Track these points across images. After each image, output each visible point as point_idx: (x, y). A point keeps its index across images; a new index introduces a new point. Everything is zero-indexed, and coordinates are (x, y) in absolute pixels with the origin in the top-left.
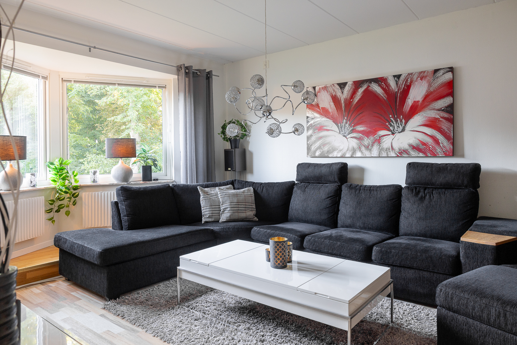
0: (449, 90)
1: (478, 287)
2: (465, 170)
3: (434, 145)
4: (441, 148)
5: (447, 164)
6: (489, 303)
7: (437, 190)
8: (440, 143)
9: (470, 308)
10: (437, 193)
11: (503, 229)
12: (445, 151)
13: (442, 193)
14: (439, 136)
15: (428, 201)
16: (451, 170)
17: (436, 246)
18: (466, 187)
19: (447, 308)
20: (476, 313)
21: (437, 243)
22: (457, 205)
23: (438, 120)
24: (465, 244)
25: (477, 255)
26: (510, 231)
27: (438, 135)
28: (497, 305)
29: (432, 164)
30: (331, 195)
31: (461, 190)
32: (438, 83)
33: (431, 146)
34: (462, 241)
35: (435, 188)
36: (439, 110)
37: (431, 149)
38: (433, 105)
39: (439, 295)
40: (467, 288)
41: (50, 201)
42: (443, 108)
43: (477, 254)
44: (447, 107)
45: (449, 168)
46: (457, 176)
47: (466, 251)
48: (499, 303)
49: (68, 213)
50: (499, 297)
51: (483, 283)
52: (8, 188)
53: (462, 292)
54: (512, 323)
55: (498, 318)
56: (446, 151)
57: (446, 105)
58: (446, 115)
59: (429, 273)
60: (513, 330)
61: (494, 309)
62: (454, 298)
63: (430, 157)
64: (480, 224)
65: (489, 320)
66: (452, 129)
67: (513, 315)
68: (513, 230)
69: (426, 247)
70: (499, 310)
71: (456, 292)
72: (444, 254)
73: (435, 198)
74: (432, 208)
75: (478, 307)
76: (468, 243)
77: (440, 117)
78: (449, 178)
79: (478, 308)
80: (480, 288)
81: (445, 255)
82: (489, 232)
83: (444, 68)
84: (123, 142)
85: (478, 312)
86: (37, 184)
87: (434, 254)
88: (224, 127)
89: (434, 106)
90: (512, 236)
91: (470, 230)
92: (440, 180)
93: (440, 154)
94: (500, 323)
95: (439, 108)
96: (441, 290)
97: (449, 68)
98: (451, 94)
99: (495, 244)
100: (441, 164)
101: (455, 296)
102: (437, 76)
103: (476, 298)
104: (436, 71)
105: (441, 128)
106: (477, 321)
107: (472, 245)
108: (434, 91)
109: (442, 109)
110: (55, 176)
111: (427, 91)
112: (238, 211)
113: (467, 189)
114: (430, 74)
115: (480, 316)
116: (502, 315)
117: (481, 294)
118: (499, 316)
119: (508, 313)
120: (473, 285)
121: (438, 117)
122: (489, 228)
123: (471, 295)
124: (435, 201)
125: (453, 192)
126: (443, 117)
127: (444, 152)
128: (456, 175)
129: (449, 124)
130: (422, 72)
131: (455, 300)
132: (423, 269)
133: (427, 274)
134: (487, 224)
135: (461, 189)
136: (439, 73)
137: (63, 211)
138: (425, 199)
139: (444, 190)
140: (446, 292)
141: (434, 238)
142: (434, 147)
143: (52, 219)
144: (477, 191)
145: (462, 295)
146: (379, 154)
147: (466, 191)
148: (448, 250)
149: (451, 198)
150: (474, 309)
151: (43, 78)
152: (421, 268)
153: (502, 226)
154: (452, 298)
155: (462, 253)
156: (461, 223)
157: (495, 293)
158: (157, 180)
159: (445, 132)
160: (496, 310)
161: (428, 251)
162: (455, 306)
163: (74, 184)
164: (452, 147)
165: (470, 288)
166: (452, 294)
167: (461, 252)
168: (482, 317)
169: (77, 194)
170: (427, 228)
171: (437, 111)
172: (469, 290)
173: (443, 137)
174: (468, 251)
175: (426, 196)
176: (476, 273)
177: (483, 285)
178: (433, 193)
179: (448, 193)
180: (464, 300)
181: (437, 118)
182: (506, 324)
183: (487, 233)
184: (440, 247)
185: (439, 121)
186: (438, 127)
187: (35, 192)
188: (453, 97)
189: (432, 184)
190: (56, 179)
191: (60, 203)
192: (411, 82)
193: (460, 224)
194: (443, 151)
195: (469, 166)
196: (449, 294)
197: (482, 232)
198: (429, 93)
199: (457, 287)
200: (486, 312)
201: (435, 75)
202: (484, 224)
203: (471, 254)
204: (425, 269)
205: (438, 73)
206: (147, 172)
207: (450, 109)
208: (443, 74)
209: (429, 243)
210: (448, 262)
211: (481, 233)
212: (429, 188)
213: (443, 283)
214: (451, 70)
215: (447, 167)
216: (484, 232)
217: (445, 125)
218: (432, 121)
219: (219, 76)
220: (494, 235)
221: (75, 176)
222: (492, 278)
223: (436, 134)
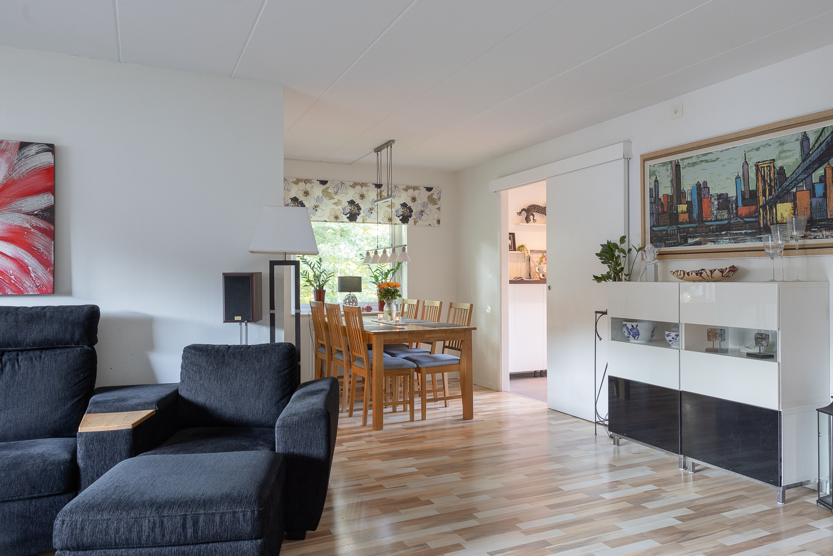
0: (48, 182)
1: (121, 497)
2: (76, 317)
3: (18, 275)
4: (33, 279)
5: (44, 308)
6: (140, 514)
7: (27, 353)
8: (31, 271)
9: (111, 532)
10: (26, 359)
11: (136, 401)
12: (40, 286)
13: (36, 359)
14: (29, 259)
15: (9, 374)
16: (52, 317)
17: (32, 452)
18: (78, 343)
19: (73, 548)
20: (121, 537)
21: (30, 446)
22: (63, 376)
23: (27, 232)
24: (86, 436)
25: (104, 450)
26: (146, 403)
27: (27, 257)
28: (151, 513)
29: (17, 309)
31: (68, 350)
32: (28, 167)
33: (13, 277)
34: (80, 433)
35: (22, 351)
36: (29, 214)
37: (13, 282)
38: (18, 203)
39: (60, 531)
40: (105, 504)
42: (36, 211)
43: (105, 448)
44: (44, 210)
45: (48, 314)
46: (62, 328)
47: (87, 448)
48: (154, 509)
50: (151, 501)
51: (127, 489)
53: (99, 513)
54: (170, 531)
55: (152, 531)
56: (42, 285)
57: (43, 206)
58: (42, 224)
59: (22, 502)
60: (171, 541)
61: (147, 520)
62: (86, 527)
63: (11, 295)
64: (101, 399)
65: (140, 539)
66: (52, 248)
67: (172, 519)
68: (150, 400)
69: (15, 458)
70: (154, 519)
71: (88, 517)
72: (49, 463)
73: (22, 369)
74: (17, 386)
75: (124, 526)
76: (91, 433)
77: (31, 226)
78: (49, 331)
79: (124, 528)
80: (124, 497)
81: (52, 463)
82: (117, 410)
83: (38, 144)
85: (124, 534)
87: (33, 467)
89: (20, 205)
90: (148, 409)
91: (89, 413)
92: (33, 335)
93: (30, 291)
94: (155, 537)
95: (29, 210)
96: (63, 522)
97: (47, 145)
98: (51, 190)
99: (131, 426)
100: (33, 307)
101: (87, 524)
102: (25, 155)
103: (121, 514)
104: (23, 145)
105: (34, 246)
106: (121, 548)
107: (97, 435)
108: (20, 180)
109: (35, 213)
111: (6, 178)
113: (79, 347)
114: (11, 148)
115: (127, 539)
116: (158, 525)
117: (128, 505)
118: (153, 529)
119: (165, 519)
120: (114, 497)
121: (28, 225)
122: (118, 404)
123: (114, 512)
124: (24, 373)
125: (55, 354)
126: (37, 227)
127: (37, 287)
128: (61, 325)
129: (48, 239)
131: (88, 528)
132: (10, 499)
133: (19, 506)
134: (112, 398)
135: (68, 347)
136: (30, 150)
138: (2, 372)
139: (38, 352)
140: (72, 524)
141: (23, 438)
142: (19, 278)
144: (93, 349)
145: (99, 517)
147: (77, 350)
148: (55, 453)
149: (52, 365)
150: (117, 531)
152: (6, 499)
153: (133, 398)
154: (82, 529)
155: (81, 451)
156: (69, 404)
157: (146, 497)
159: (40, 253)
160: (149, 521)
161: (20, 464)
162: (87, 540)
164: (52, 279)
165: (111, 502)
166: (82, 521)
167: (78, 452)
168: (131, 539)
170: (8, 424)
171: (26, 216)
172: (108, 506)
173: (36, 261)
174: (91, 446)
175: (5, 367)
176: (111, 477)
177: (128, 491)
178: (18, 360)
179: (47, 356)
180: (102, 525)
181: (25, 228)
182: (163, 535)
183: (115, 412)
184: (40, 452)
185: (29, 232)
186: (27, 243)
188: (54, 194)
189: (17, 344)
193: (69, 406)
194: (36, 285)
195: (83, 310)
196: (77, 523)
197: (107, 412)
198: (9, 182)
199: (90, 507)
200: (135, 530)
201: (22, 152)
202: (107, 399)
203: (95, 449)
204: (14, 498)
205: (28, 149)
207: (49, 215)
208: (37, 153)
209: (17, 449)
210: (57, 474)
211: (106, 414)
212: (9, 351)
213: (65, 508)
214: (51, 148)
215: (45, 313)
216: (111, 412)
217: (40, 242)
218: (16, 233)
220: (125, 413)
222: (135, 478)
223: (24, 255)
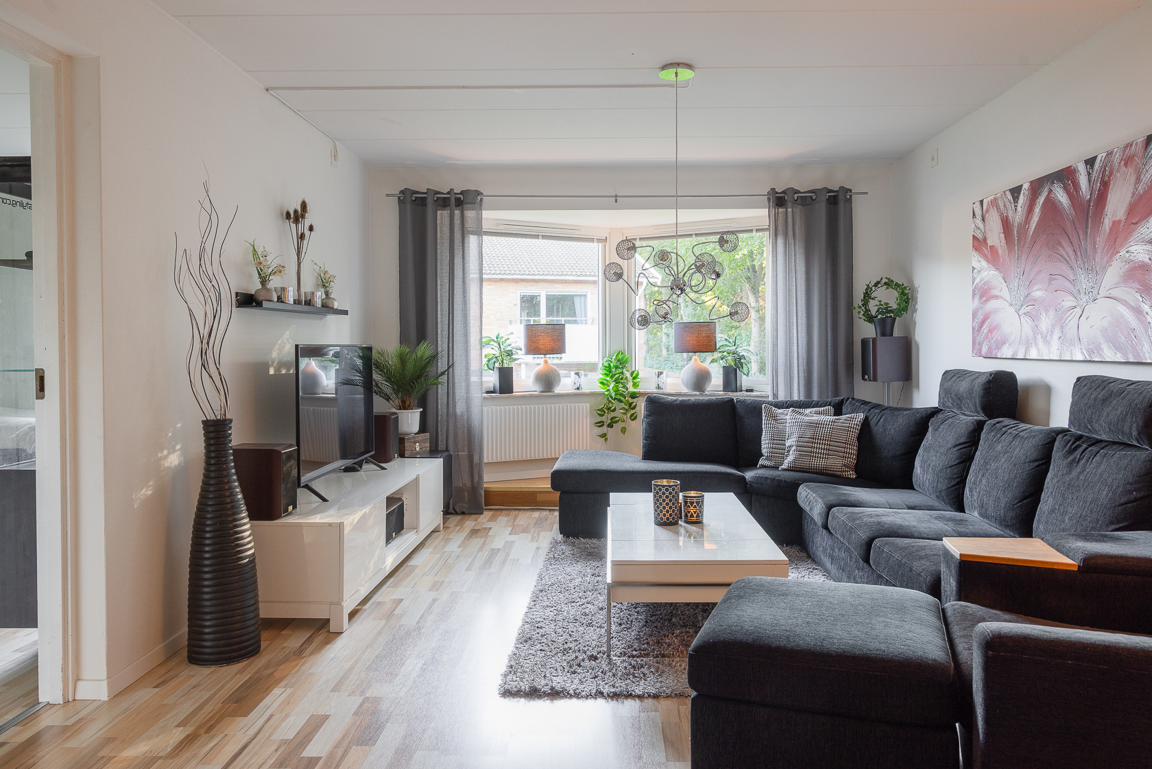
23: (1147, 268)
30: (961, 441)
36: (1151, 243)
38: (1141, 229)
41: (598, 410)
49: (624, 430)
52: (541, 389)
84: (693, 328)
86: (582, 386)
88: (867, 296)
89: (1144, 231)
99: (959, 556)
102: (1149, 155)
104: (1149, 141)
108: (1144, 193)
110: (604, 377)
111: (1133, 195)
112: (811, 454)
114: (1139, 149)
121: (1147, 259)
130: (1127, 146)
137: (618, 427)
143: (604, 436)
146: (1060, 355)
151: (599, 240)
158: (751, 391)
163: (631, 389)
169: (634, 404)
171: (1148, 245)
181: (1145, 263)
187: (578, 395)
190: (604, 381)
191: (612, 414)
192: (1111, 173)
198: (1136, 201)
201: (1147, 152)
206: (731, 375)
219: (867, 193)
221: (634, 378)
